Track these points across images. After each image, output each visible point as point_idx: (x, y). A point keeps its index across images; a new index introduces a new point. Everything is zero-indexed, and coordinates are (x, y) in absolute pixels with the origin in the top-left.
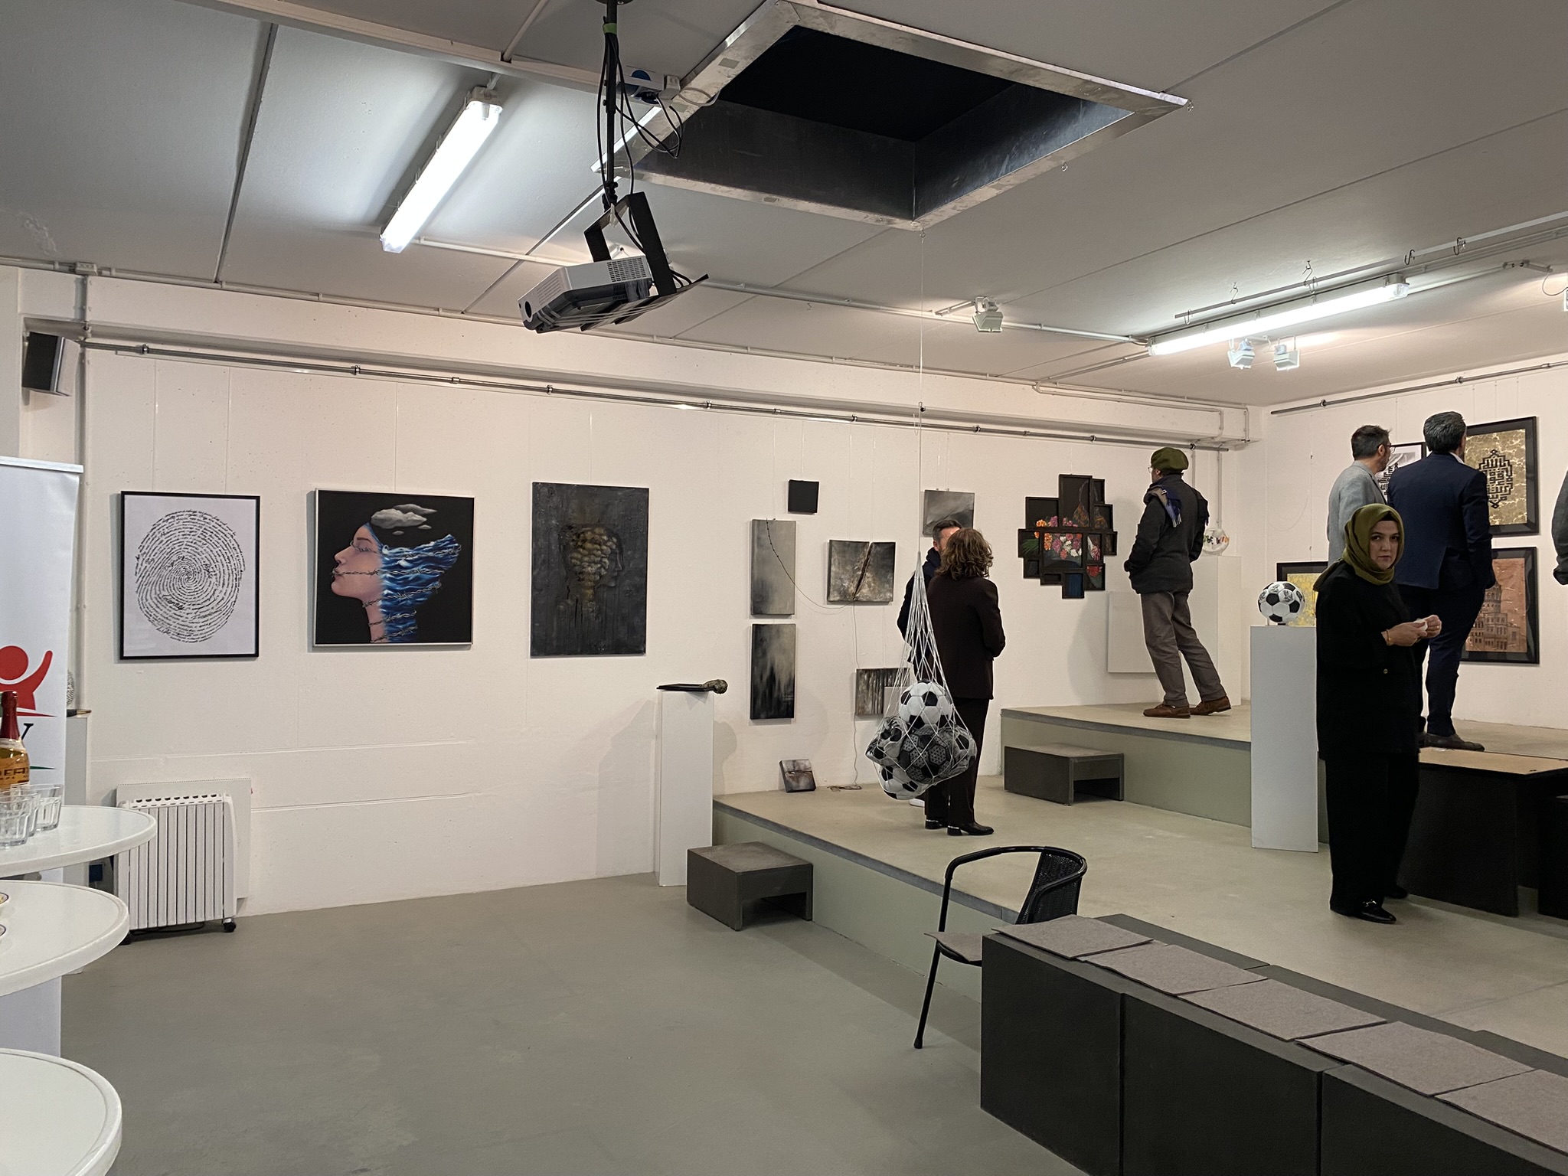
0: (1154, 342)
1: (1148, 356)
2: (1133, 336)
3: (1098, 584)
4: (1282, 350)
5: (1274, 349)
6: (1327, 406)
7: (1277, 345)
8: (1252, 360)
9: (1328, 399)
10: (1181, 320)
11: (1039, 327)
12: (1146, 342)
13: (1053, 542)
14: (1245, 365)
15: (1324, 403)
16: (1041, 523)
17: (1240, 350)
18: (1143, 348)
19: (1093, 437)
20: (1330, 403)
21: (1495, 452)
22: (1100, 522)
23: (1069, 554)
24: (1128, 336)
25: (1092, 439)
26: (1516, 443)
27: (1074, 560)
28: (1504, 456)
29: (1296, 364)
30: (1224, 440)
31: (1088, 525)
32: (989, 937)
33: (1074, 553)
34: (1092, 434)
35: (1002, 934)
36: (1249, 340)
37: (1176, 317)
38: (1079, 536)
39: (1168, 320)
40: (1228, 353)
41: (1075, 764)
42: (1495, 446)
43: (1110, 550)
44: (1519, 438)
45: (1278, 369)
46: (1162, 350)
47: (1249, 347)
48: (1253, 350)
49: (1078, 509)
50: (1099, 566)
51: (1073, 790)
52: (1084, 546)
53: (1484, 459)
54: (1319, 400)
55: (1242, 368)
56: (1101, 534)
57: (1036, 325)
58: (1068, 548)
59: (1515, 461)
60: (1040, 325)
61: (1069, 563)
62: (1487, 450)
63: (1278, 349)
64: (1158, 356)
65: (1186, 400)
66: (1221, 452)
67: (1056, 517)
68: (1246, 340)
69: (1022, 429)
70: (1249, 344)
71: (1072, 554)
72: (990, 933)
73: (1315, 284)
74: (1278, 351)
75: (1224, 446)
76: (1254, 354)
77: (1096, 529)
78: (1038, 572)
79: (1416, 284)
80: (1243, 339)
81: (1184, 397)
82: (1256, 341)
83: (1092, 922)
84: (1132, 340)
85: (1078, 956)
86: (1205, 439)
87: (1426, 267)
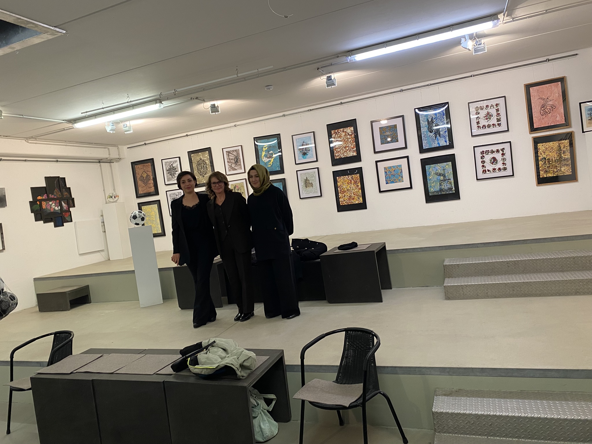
0: (75, 123)
1: (73, 128)
2: (66, 120)
3: (70, 220)
4: (125, 126)
5: (122, 125)
6: (146, 145)
7: (123, 124)
8: (115, 129)
9: (147, 142)
10: (84, 115)
11: (22, 116)
12: (72, 122)
13: (46, 205)
14: (113, 131)
15: (145, 144)
16: (39, 198)
17: (110, 126)
18: (71, 125)
19: (57, 160)
20: (147, 144)
21: (201, 159)
22: (66, 194)
23: (54, 209)
24: (64, 120)
25: (57, 161)
26: (206, 156)
27: (57, 211)
28: (204, 160)
29: (131, 131)
30: (111, 159)
31: (61, 196)
32: (33, 377)
33: (56, 208)
34: (57, 159)
35: (39, 373)
36: (113, 122)
37: (82, 113)
38: (58, 201)
39: (79, 115)
40: (106, 127)
41: (69, 294)
42: (201, 157)
43: (72, 205)
44: (207, 154)
45: (125, 133)
46: (79, 125)
47: (113, 125)
48: (115, 126)
49: (56, 190)
50: (69, 212)
51: (69, 304)
52: (61, 205)
53: (198, 161)
54: (143, 143)
55: (112, 133)
56: (67, 200)
57: (20, 115)
58: (54, 207)
59: (207, 161)
60: (22, 115)
61: (55, 213)
62: (198, 158)
63: (124, 125)
64: (77, 128)
65: (94, 144)
66: (111, 164)
67: (46, 194)
68: (112, 122)
69: (24, 159)
70: (113, 124)
71: (56, 209)
72: (33, 375)
73: (131, 103)
74: (124, 126)
75: (112, 161)
76: (115, 127)
77: (65, 198)
78: (41, 218)
79: (166, 104)
80: (110, 122)
81: (93, 143)
82: (116, 122)
83: (78, 356)
84: (66, 122)
85: (73, 371)
86: (104, 159)
87: (168, 99)
